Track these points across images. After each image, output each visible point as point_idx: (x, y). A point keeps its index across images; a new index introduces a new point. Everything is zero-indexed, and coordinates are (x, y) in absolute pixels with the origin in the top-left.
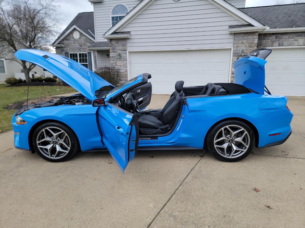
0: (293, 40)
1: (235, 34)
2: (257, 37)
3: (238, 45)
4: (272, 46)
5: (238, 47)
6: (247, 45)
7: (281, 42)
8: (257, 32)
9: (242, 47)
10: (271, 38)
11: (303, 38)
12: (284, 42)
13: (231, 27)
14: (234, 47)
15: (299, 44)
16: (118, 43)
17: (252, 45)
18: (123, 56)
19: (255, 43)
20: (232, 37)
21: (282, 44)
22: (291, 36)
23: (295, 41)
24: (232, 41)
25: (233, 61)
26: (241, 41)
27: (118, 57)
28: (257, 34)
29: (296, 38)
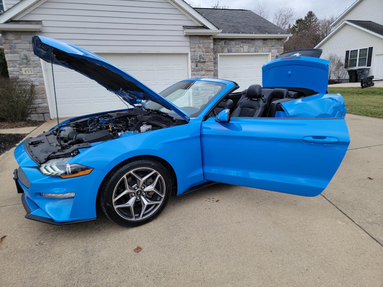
0: (239, 46)
1: (191, 36)
2: (212, 41)
3: (195, 49)
4: (222, 52)
5: (195, 51)
6: (204, 49)
7: (230, 48)
8: (211, 36)
9: (199, 53)
10: (220, 43)
11: (247, 45)
12: (233, 48)
13: (185, 27)
14: (191, 51)
15: (245, 51)
16: (20, 38)
17: (209, 50)
18: (33, 60)
19: (211, 48)
20: (187, 39)
21: (231, 50)
22: (238, 42)
23: (241, 48)
24: (188, 44)
25: (191, 68)
26: (197, 45)
27: (25, 61)
28: (212, 38)
29: (242, 44)
